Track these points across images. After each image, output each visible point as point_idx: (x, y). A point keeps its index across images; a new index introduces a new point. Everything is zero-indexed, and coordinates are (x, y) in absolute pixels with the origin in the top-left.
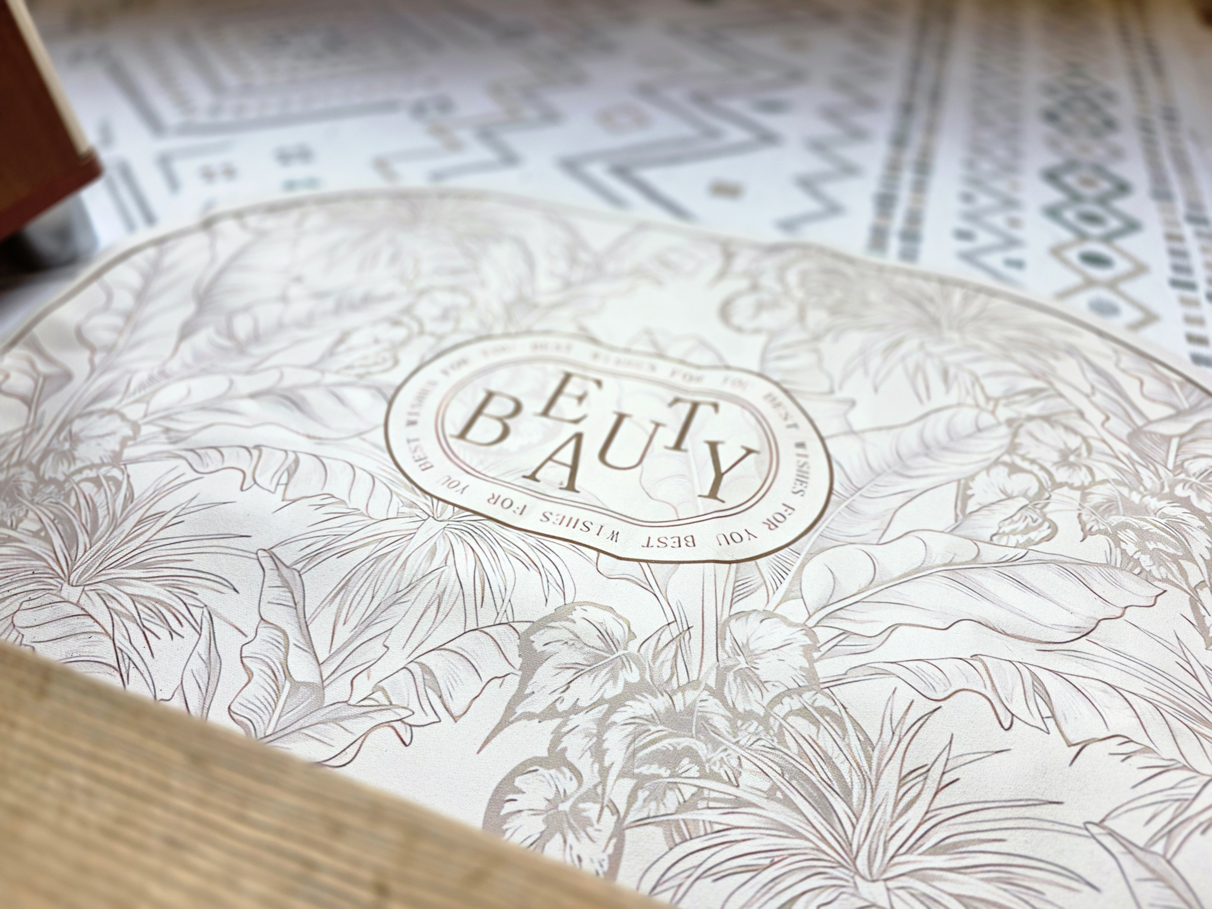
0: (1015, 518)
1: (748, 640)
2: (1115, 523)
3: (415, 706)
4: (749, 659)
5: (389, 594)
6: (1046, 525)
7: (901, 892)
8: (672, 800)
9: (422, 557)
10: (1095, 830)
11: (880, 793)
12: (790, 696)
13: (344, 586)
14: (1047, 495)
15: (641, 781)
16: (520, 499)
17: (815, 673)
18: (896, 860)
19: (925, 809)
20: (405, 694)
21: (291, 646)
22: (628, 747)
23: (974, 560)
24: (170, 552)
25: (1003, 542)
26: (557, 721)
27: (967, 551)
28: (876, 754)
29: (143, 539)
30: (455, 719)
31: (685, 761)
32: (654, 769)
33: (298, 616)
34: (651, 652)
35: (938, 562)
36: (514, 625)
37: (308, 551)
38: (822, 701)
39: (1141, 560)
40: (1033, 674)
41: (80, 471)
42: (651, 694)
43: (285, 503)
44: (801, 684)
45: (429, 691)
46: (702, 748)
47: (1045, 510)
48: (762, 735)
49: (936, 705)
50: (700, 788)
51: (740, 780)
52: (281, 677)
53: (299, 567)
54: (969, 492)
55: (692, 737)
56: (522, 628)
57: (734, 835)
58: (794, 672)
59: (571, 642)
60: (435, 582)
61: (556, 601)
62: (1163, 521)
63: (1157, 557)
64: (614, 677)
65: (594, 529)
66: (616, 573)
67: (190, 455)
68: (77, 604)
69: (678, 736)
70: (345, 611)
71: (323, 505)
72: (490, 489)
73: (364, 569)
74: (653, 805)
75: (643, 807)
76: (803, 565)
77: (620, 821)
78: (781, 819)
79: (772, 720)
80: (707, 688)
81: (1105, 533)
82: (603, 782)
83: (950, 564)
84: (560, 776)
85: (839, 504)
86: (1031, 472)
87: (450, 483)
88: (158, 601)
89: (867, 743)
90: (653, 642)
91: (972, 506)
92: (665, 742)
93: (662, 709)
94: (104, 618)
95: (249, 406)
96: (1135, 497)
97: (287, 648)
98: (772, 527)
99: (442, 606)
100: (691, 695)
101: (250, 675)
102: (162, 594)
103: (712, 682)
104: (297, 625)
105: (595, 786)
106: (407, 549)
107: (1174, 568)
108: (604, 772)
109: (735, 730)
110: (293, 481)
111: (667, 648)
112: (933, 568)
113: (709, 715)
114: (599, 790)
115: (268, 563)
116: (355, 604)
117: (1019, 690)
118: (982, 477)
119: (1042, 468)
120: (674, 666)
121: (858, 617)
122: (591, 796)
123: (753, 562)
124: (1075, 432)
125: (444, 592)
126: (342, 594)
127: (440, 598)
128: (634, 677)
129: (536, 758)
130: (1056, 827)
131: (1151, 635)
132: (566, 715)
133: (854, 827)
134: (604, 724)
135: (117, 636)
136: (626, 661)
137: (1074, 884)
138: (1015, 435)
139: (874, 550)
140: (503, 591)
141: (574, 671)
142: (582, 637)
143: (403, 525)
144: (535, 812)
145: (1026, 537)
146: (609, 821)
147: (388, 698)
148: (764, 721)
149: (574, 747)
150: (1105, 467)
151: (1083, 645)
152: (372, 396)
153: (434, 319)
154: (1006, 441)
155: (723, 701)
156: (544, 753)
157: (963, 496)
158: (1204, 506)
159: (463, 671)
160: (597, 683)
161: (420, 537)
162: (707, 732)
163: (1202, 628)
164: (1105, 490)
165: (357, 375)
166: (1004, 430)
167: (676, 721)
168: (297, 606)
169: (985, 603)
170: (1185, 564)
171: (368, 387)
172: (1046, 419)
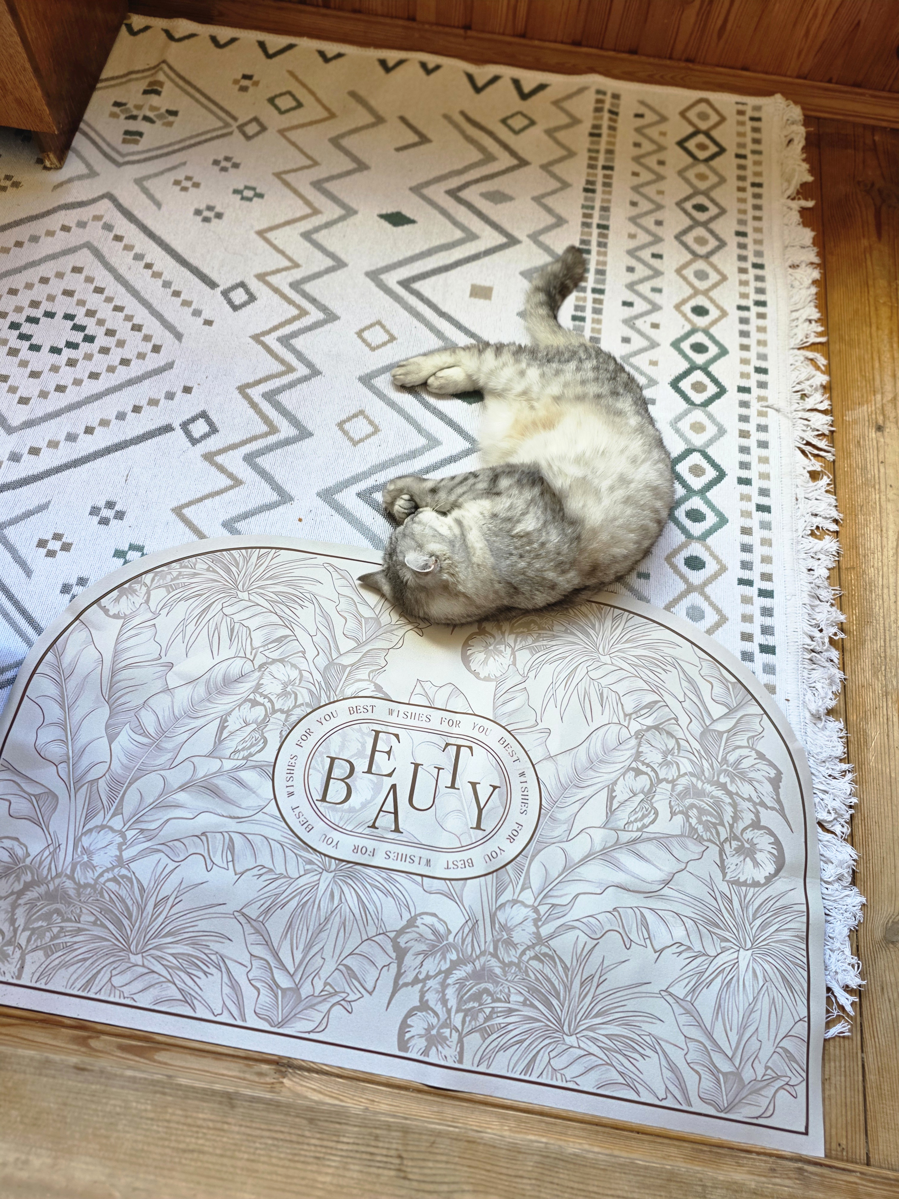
0: (637, 810)
1: (506, 921)
2: (688, 805)
3: (348, 990)
4: (508, 933)
5: (316, 927)
6: (653, 811)
7: (583, 1038)
8: (481, 1017)
9: (327, 899)
10: (663, 993)
11: (573, 992)
12: (529, 950)
13: (290, 926)
14: (654, 789)
15: (467, 1012)
17: (540, 935)
18: (580, 1023)
19: (592, 996)
20: (341, 984)
21: (273, 968)
22: (457, 996)
23: (616, 843)
24: (182, 923)
25: (630, 828)
26: (420, 985)
27: (612, 838)
28: (570, 973)
29: (162, 917)
30: (370, 993)
31: (485, 996)
32: (471, 1004)
33: (270, 950)
34: (460, 940)
35: (597, 849)
36: (387, 934)
37: (263, 908)
38: (545, 950)
39: (698, 829)
40: (641, 913)
41: (101, 875)
42: (464, 965)
43: (238, 876)
44: (534, 942)
45: (353, 981)
46: (490, 986)
47: (653, 801)
48: (518, 973)
49: (596, 942)
50: (493, 1008)
51: (510, 999)
52: (274, 987)
54: (614, 794)
55: (486, 982)
56: (392, 935)
57: (510, 1027)
58: (530, 936)
59: (419, 939)
60: (339, 915)
61: (406, 916)
62: (713, 801)
63: (707, 826)
64: (444, 958)
66: (433, 889)
67: (164, 848)
68: (143, 966)
69: (479, 984)
70: (294, 942)
71: (261, 875)
73: (297, 912)
74: (473, 1022)
75: (469, 1025)
76: (530, 865)
77: (460, 1035)
78: (530, 1014)
79: (521, 964)
80: (490, 953)
81: (682, 812)
82: (449, 1017)
83: (604, 849)
84: (428, 1016)
85: (546, 815)
86: (647, 774)
88: (189, 955)
89: (566, 968)
90: (460, 934)
91: (615, 805)
92: (474, 989)
93: (470, 971)
94: (164, 973)
96: (699, 785)
97: (271, 969)
99: (346, 929)
100: (483, 959)
101: (258, 990)
102: (191, 951)
103: (491, 950)
104: (272, 955)
105: (446, 1019)
106: (317, 896)
107: (714, 831)
108: (449, 1011)
110: (236, 858)
111: (468, 936)
112: (595, 853)
113: (492, 968)
114: (448, 1021)
115: (242, 920)
116: (299, 936)
117: (635, 925)
118: (621, 781)
119: (653, 770)
120: (473, 945)
121: (559, 893)
122: (445, 1025)
123: (504, 869)
124: (673, 736)
125: (345, 920)
126: (289, 931)
127: (344, 924)
128: (454, 957)
129: (414, 1007)
130: (648, 995)
131: (697, 877)
132: (424, 981)
133: (562, 1011)
134: (444, 986)
135: (177, 982)
136: (449, 947)
137: (654, 1021)
138: (639, 745)
139: (565, 846)
140: (377, 914)
141: (423, 955)
142: (424, 935)
143: (310, 879)
144: (421, 1036)
145: (642, 823)
146: (455, 1035)
147: (333, 988)
148: (518, 965)
149: (432, 998)
150: (685, 761)
151: (666, 891)
152: (260, 775)
153: (279, 696)
154: (634, 751)
155: (498, 959)
156: (418, 1004)
157: (611, 798)
158: (732, 788)
159: (368, 966)
160: (436, 962)
161: (322, 886)
162: (492, 977)
163: (723, 868)
164: (683, 781)
165: (243, 758)
166: (633, 742)
167: (478, 976)
168: (268, 943)
169: (621, 873)
170: (720, 828)
171: (254, 767)
172: (656, 728)
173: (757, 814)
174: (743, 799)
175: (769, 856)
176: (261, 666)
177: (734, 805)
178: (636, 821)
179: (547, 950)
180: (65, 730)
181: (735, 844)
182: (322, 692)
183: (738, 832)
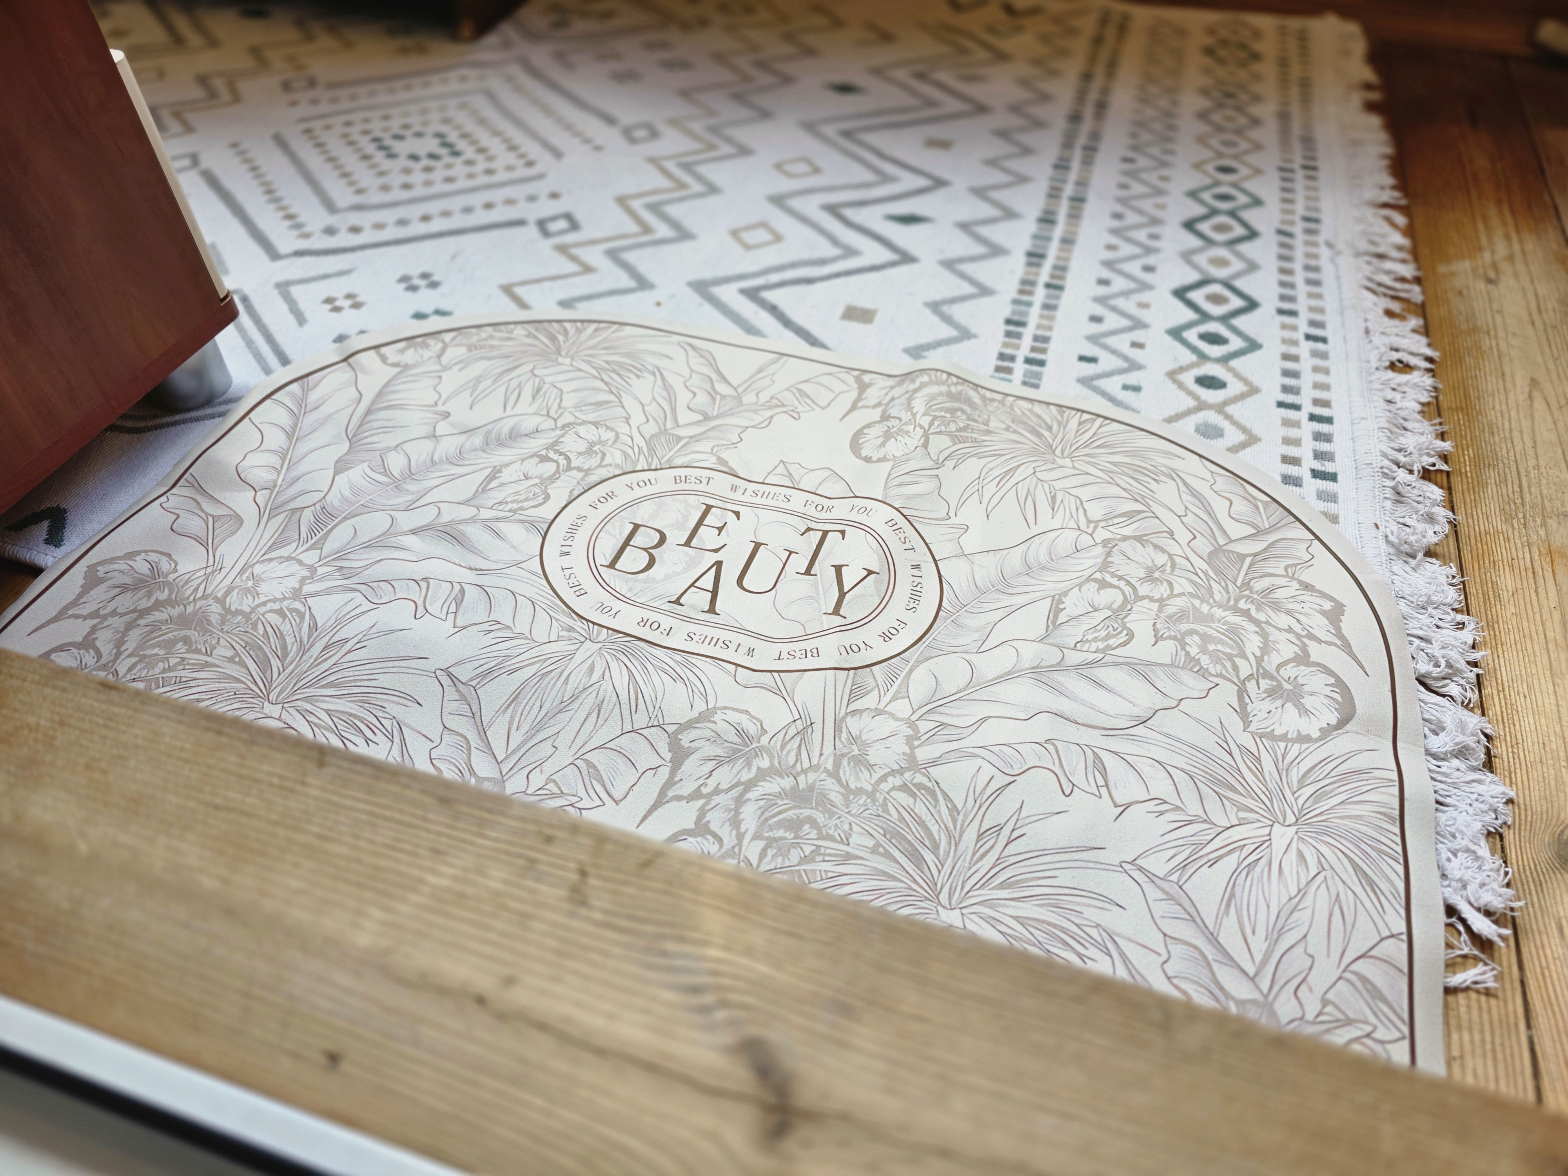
0: (1098, 628)
1: (861, 732)
2: (1184, 630)
3: (582, 793)
4: (861, 748)
5: (554, 704)
6: (1125, 632)
7: (973, 917)
8: (795, 856)
9: (582, 673)
10: (1127, 867)
11: (962, 847)
12: (893, 776)
13: (515, 698)
14: (1129, 607)
15: (771, 842)
16: (666, 622)
17: (915, 757)
18: (970, 894)
19: (997, 857)
20: (574, 784)
21: (473, 749)
22: (760, 817)
23: (1059, 664)
24: (357, 673)
25: (1085, 649)
26: (702, 801)
27: (1054, 656)
28: (961, 817)
29: (330, 662)
30: (617, 802)
31: (806, 827)
32: (780, 833)
33: (476, 724)
34: (779, 744)
35: (1027, 666)
36: (665, 727)
37: (481, 669)
38: (919, 779)
39: (1201, 660)
40: (1095, 754)
41: (264, 604)
42: (779, 776)
43: (456, 630)
44: (903, 766)
45: (594, 782)
46: (820, 817)
47: (1125, 620)
48: (870, 806)
49: (1012, 779)
50: (818, 847)
51: (851, 840)
52: (468, 773)
53: (474, 683)
54: (1061, 606)
55: (812, 808)
56: (671, 729)
57: (845, 880)
58: (898, 757)
59: (713, 739)
60: (594, 694)
61: (700, 706)
62: (1225, 627)
63: (1216, 658)
64: (749, 765)
65: (733, 647)
66: (750, 683)
67: (363, 588)
68: (282, 720)
69: (800, 808)
70: (517, 719)
71: (492, 631)
72: (638, 613)
73: (531, 684)
74: (780, 859)
75: (772, 861)
76: (911, 672)
78: (881, 867)
79: (878, 794)
80: (826, 771)
81: (1174, 638)
82: (740, 844)
83: (1037, 667)
84: (705, 842)
85: (947, 619)
86: (1118, 587)
87: (603, 608)
88: (351, 715)
89: (954, 810)
90: (780, 736)
91: (1062, 618)
92: (790, 813)
93: (788, 787)
95: (410, 541)
96: (1205, 608)
97: (469, 750)
98: (887, 639)
99: (602, 713)
100: (812, 777)
101: (441, 772)
102: (355, 709)
103: (830, 766)
104: (476, 732)
105: (733, 847)
106: (569, 667)
107: (1228, 665)
108: (740, 836)
109: (847, 802)
110: (461, 610)
111: (793, 740)
112: (1021, 671)
113: (826, 792)
114: (736, 850)
115: (445, 680)
116: (525, 713)
117: (1082, 766)
118: (1074, 593)
119: (1129, 583)
120: (799, 754)
121: (955, 712)
122: (730, 854)
123: (868, 669)
124: (1164, 551)
125: (603, 701)
126: (513, 705)
127: (599, 707)
128: (765, 763)
129: (685, 830)
130: (1098, 866)
131: (1198, 721)
132: (709, 796)
133: (939, 872)
136: (759, 752)
137: (1107, 906)
138: (1109, 554)
139: (973, 658)
140: (654, 699)
141: (715, 762)
142: (722, 735)
143: (563, 647)
145: (1105, 643)
147: (559, 788)
148: (871, 795)
149: (716, 820)
150: (1184, 582)
151: (1140, 730)
152: (527, 530)
153: (580, 454)
154: (1100, 560)
155: (839, 781)
156: (691, 826)
157: (1056, 609)
158: (1261, 617)
159: (622, 765)
160: (735, 771)
161: (579, 657)
162: (823, 802)
163: (1244, 714)
164: (1180, 602)
165: (510, 511)
166: (1099, 550)
167: (799, 796)
168: (475, 716)
169: (1063, 698)
170: (1238, 661)
171: (522, 521)
172: (1139, 539)
173: (1304, 648)
174: (1280, 630)
175: (1327, 701)
176: (564, 427)
177: (1264, 635)
178: (1095, 640)
179: (924, 780)
180: (283, 460)
181: (1265, 684)
182: (642, 457)
183: (1272, 669)
